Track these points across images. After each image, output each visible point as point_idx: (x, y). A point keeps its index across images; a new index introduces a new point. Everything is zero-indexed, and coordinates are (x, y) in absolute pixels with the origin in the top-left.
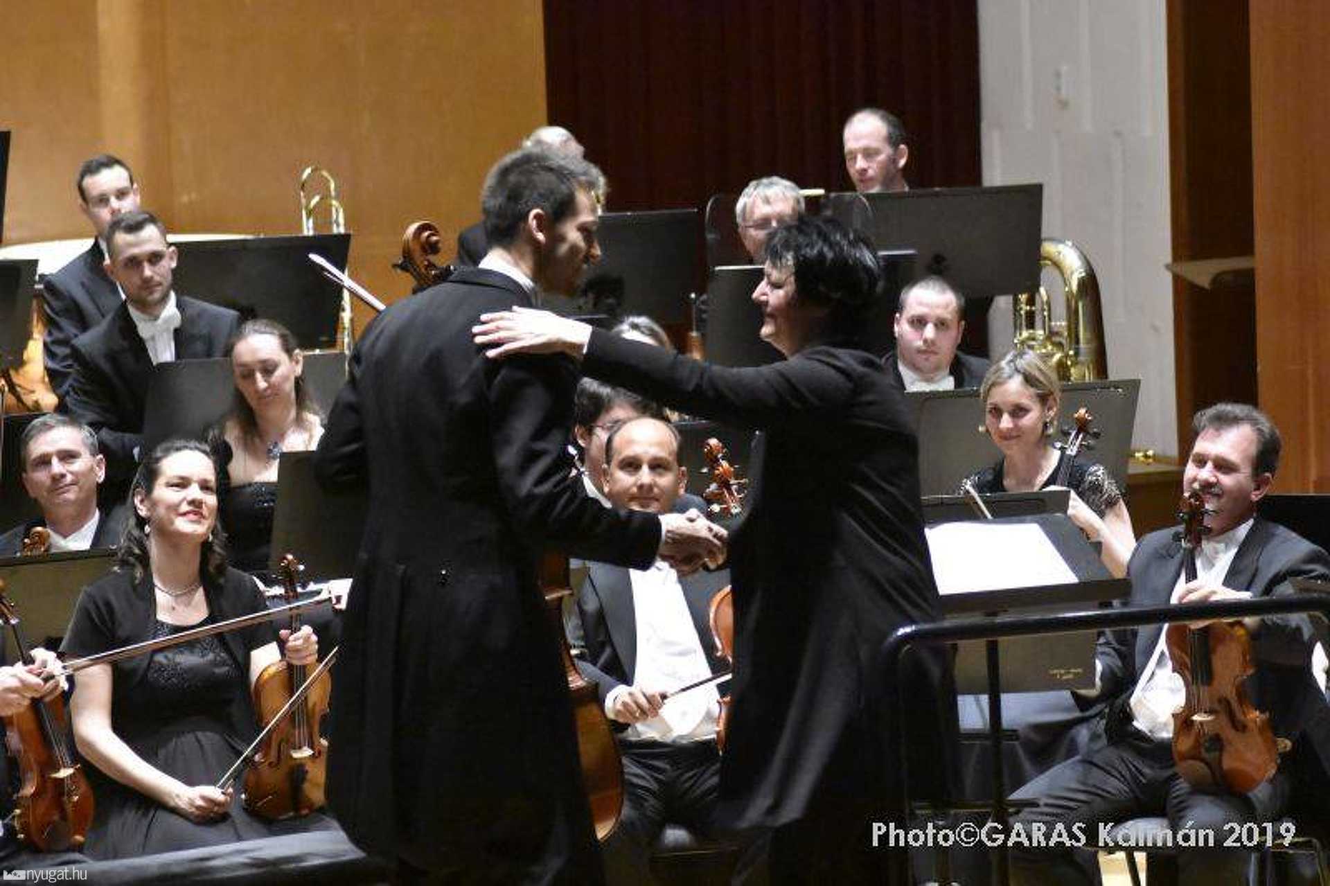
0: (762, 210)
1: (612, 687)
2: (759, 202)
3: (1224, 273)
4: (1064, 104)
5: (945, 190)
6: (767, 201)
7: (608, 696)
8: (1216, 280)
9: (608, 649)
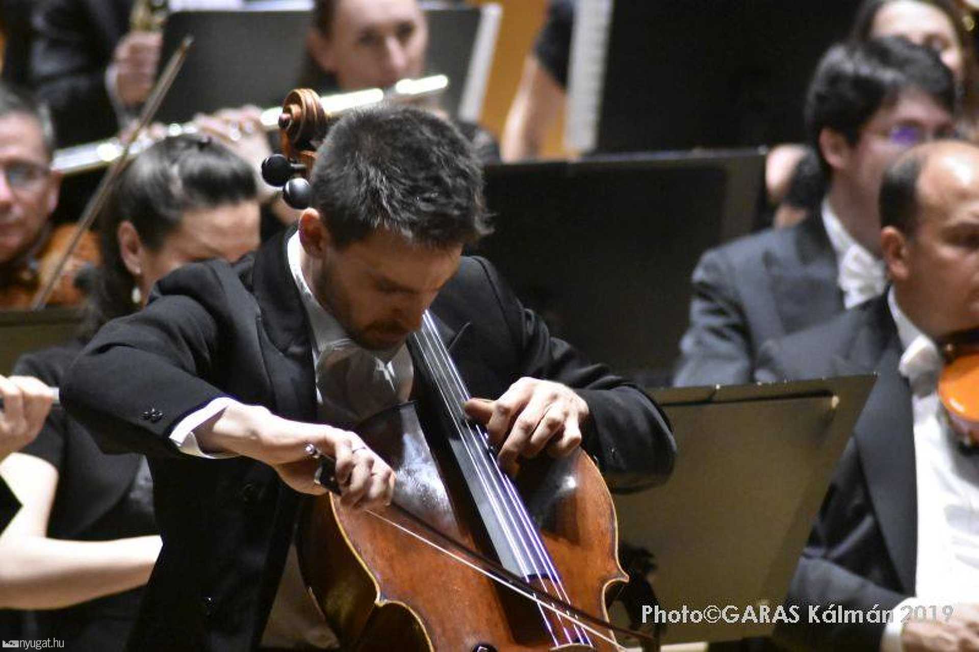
9: (867, 523)
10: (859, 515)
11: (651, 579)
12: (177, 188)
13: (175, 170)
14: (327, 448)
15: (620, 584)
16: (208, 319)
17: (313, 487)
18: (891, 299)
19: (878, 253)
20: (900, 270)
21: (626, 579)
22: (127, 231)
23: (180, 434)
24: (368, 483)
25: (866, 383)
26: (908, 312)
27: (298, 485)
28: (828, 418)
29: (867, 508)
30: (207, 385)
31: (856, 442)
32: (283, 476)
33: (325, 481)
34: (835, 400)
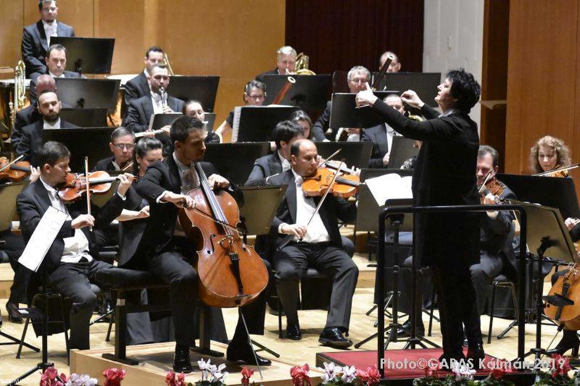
0: (357, 76)
1: (281, 223)
2: (356, 73)
3: (498, 105)
4: (450, 48)
5: (410, 73)
6: (359, 73)
7: (280, 225)
8: (495, 106)
9: (287, 211)
10: (285, 210)
11: (245, 223)
12: (146, 146)
13: (145, 143)
14: (184, 200)
15: (239, 223)
16: (160, 172)
17: (182, 206)
18: (292, 169)
19: (290, 161)
20: (294, 163)
21: (240, 222)
22: (137, 156)
23: (158, 200)
24: (192, 205)
25: (287, 186)
26: (296, 172)
27: (178, 206)
28: (280, 192)
29: (288, 208)
30: (162, 188)
31: (286, 196)
32: (176, 205)
33: (184, 206)
34: (281, 189)
